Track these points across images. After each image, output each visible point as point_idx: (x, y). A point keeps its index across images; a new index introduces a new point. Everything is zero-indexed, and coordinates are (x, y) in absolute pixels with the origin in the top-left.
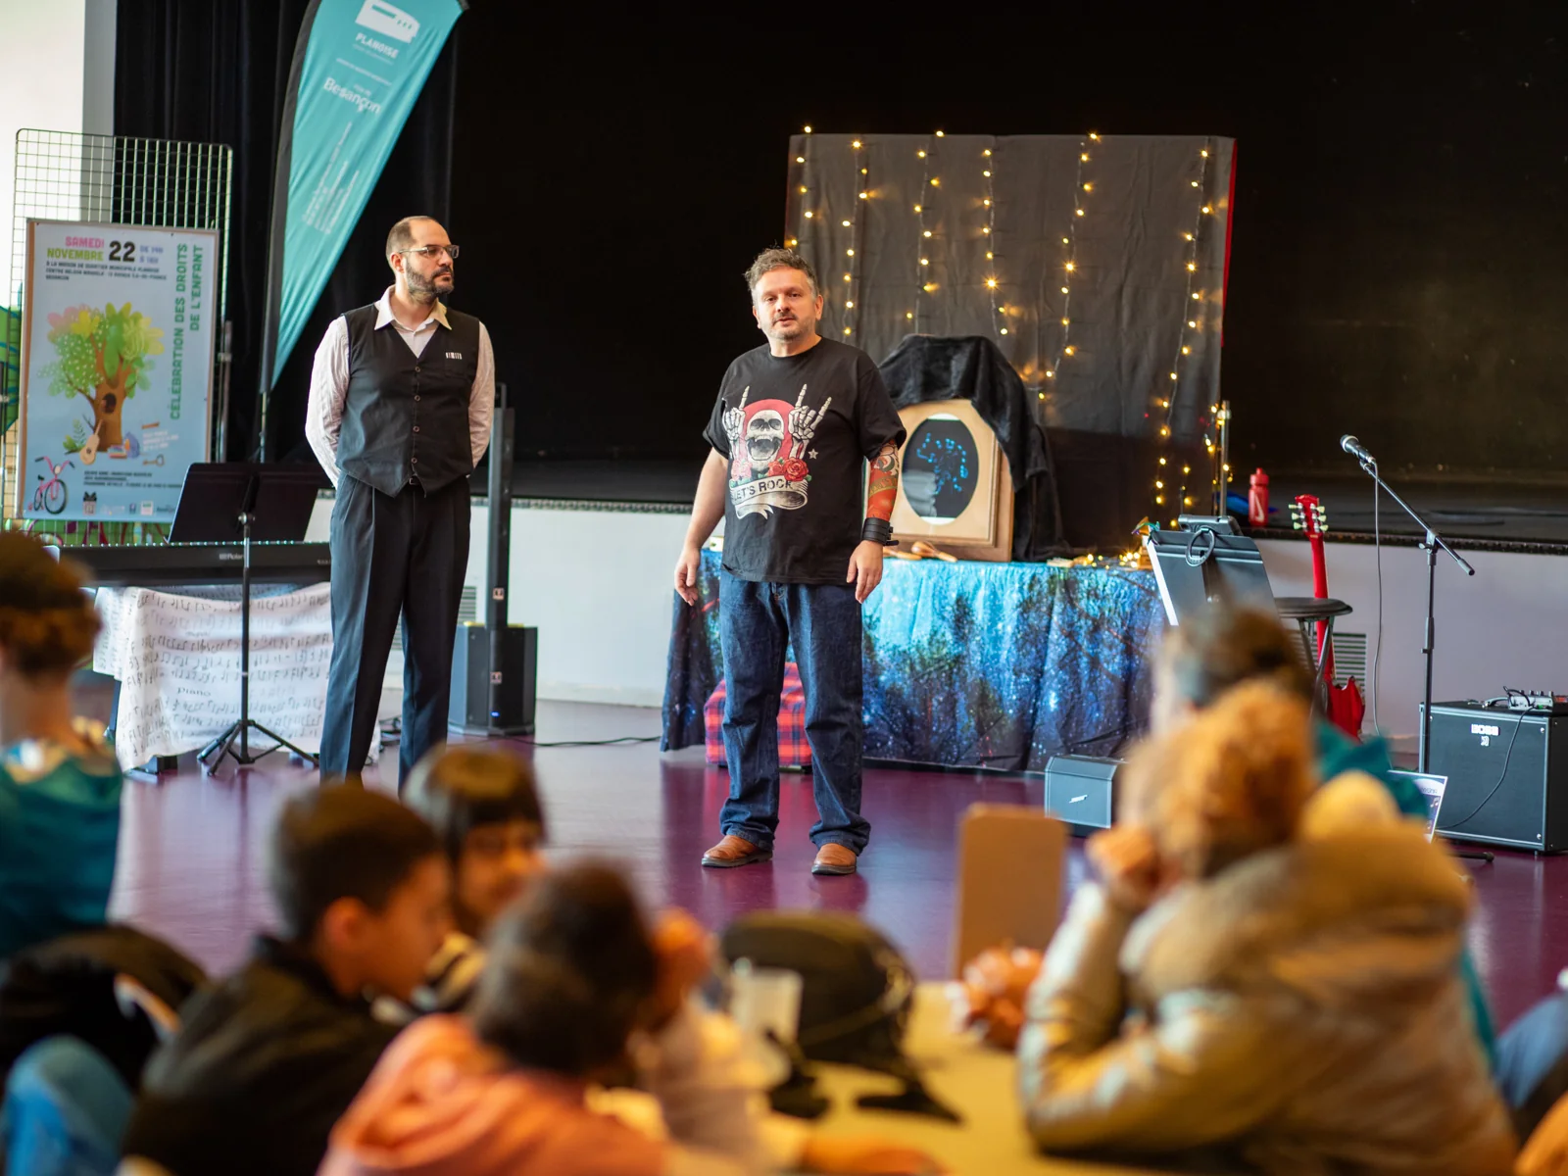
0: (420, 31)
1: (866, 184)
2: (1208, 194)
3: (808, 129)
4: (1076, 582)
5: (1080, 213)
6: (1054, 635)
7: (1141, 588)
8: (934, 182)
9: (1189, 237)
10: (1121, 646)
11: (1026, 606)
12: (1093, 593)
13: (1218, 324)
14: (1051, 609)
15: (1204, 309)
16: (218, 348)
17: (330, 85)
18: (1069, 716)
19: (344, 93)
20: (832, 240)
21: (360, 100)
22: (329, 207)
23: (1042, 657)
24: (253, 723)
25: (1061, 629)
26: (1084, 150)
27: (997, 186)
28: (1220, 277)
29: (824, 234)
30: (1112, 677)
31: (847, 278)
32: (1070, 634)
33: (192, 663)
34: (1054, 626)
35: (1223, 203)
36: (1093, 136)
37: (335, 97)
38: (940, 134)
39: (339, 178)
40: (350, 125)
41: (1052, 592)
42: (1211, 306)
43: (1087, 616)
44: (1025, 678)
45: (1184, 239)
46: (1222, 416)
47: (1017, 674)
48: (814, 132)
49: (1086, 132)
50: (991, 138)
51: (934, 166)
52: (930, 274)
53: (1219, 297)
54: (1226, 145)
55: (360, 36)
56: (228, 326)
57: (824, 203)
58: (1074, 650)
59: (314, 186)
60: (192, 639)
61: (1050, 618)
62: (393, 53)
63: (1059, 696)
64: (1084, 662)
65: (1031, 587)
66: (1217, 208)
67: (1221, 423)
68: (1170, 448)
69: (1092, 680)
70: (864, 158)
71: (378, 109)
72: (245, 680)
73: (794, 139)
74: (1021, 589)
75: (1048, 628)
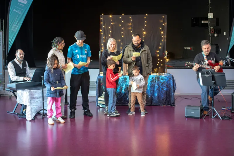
0: (28, 3)
1: (112, 22)
2: (164, 22)
3: (103, 14)
4: (159, 78)
5: (146, 25)
6: (156, 85)
7: (169, 78)
8: (123, 21)
9: (161, 28)
10: (166, 86)
11: (152, 81)
12: (162, 79)
13: (166, 40)
14: (155, 82)
15: (163, 38)
16: (3, 49)
17: (14, 10)
18: (159, 97)
19: (16, 11)
20: (107, 30)
21: (19, 12)
22: (15, 27)
23: (154, 88)
24: (45, 109)
25: (157, 84)
26: (145, 17)
27: (132, 22)
28: (166, 34)
29: (106, 29)
30: (165, 91)
31: (110, 35)
32: (158, 85)
33: (36, 101)
34: (156, 84)
35: (166, 24)
36: (147, 15)
37: (15, 12)
38: (123, 15)
39: (17, 23)
40: (18, 16)
41: (156, 79)
42: (164, 38)
43: (161, 82)
44: (152, 92)
45: (160, 29)
46: (166, 53)
47: (151, 91)
48: (104, 15)
49: (145, 14)
50: (131, 15)
51: (122, 19)
52: (123, 35)
53: (166, 36)
54: (166, 16)
55: (18, 3)
56: (4, 45)
57: (105, 25)
58: (159, 87)
59: (13, 25)
60: (36, 97)
61: (155, 83)
62: (24, 6)
63: (157, 94)
64: (161, 89)
65: (152, 79)
66: (165, 24)
67: (166, 54)
68: (159, 57)
69: (162, 91)
70: (112, 18)
71: (22, 13)
72: (43, 103)
73: (100, 16)
74: (151, 79)
75: (155, 84)
